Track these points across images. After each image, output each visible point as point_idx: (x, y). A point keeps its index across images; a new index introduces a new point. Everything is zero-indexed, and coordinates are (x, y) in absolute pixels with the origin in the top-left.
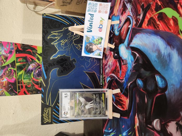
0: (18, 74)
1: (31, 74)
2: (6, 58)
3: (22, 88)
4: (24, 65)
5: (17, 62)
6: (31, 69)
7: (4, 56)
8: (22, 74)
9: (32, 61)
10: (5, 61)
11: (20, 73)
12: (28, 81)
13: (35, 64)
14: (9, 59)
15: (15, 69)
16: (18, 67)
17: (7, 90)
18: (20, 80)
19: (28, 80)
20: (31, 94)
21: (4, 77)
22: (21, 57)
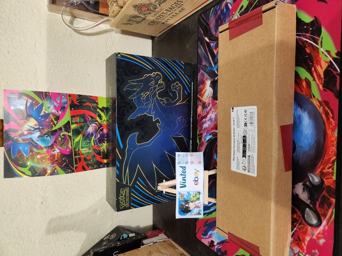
0: (75, 142)
1: (90, 140)
2: (58, 118)
3: (80, 162)
4: (82, 127)
5: (72, 123)
6: (91, 132)
7: (54, 114)
8: (80, 140)
9: (92, 121)
10: (55, 122)
11: (77, 140)
12: (88, 151)
13: (96, 124)
14: (61, 120)
15: (70, 134)
16: (73, 130)
17: (60, 165)
18: (77, 150)
19: (87, 149)
20: (91, 169)
21: (55, 147)
22: (78, 116)
